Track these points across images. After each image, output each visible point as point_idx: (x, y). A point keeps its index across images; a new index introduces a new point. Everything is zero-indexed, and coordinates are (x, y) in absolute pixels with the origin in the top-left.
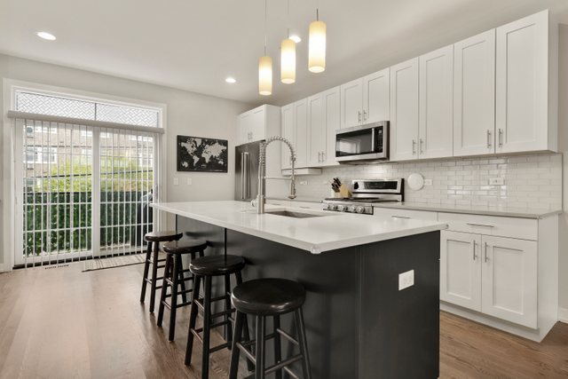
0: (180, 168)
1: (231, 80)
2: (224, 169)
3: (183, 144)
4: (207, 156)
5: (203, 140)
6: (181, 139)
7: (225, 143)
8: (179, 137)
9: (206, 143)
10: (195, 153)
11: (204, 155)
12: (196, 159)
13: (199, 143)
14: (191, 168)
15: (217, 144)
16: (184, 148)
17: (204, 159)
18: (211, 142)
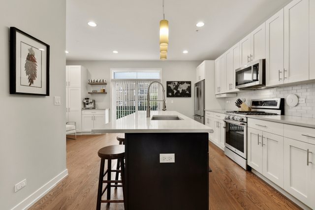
0: (168, 96)
1: (185, 52)
2: (189, 95)
3: (169, 85)
4: (180, 90)
5: (178, 82)
6: (168, 83)
7: (189, 83)
8: (167, 82)
9: (180, 84)
10: (175, 89)
11: (179, 89)
12: (175, 91)
13: (176, 84)
14: (173, 96)
15: (185, 83)
16: (170, 87)
17: (179, 91)
18: (182, 83)
